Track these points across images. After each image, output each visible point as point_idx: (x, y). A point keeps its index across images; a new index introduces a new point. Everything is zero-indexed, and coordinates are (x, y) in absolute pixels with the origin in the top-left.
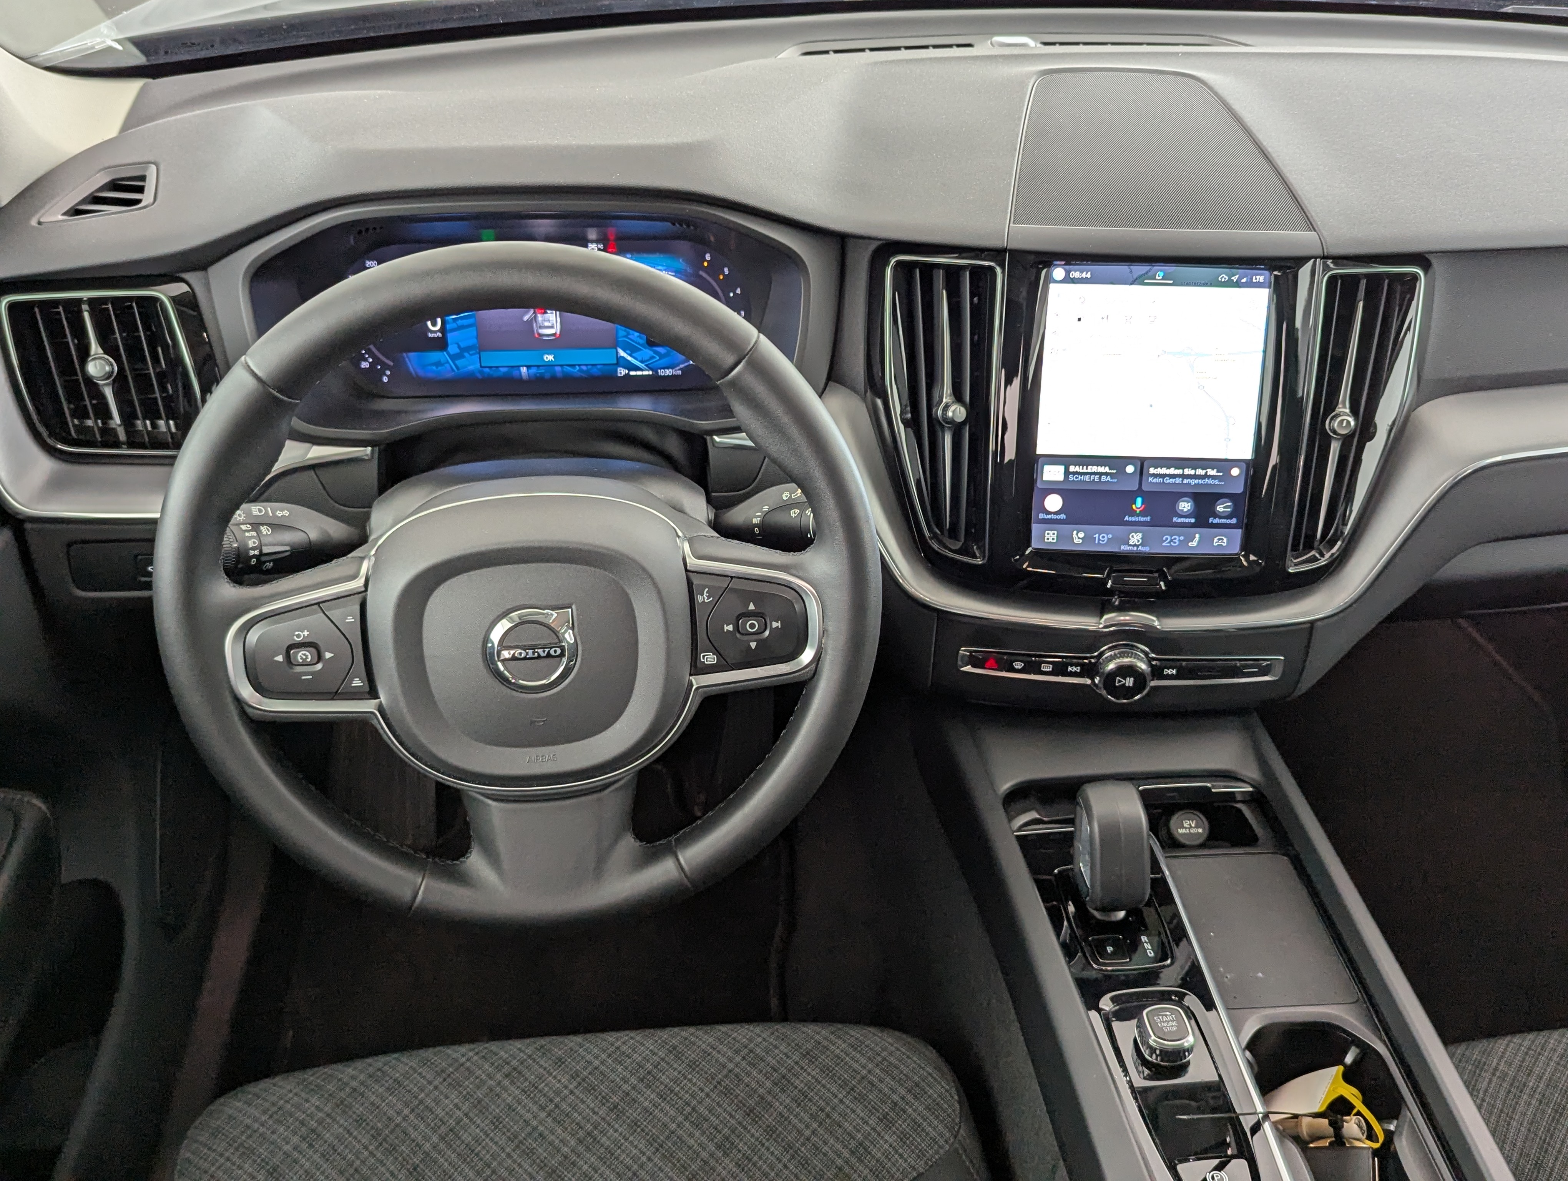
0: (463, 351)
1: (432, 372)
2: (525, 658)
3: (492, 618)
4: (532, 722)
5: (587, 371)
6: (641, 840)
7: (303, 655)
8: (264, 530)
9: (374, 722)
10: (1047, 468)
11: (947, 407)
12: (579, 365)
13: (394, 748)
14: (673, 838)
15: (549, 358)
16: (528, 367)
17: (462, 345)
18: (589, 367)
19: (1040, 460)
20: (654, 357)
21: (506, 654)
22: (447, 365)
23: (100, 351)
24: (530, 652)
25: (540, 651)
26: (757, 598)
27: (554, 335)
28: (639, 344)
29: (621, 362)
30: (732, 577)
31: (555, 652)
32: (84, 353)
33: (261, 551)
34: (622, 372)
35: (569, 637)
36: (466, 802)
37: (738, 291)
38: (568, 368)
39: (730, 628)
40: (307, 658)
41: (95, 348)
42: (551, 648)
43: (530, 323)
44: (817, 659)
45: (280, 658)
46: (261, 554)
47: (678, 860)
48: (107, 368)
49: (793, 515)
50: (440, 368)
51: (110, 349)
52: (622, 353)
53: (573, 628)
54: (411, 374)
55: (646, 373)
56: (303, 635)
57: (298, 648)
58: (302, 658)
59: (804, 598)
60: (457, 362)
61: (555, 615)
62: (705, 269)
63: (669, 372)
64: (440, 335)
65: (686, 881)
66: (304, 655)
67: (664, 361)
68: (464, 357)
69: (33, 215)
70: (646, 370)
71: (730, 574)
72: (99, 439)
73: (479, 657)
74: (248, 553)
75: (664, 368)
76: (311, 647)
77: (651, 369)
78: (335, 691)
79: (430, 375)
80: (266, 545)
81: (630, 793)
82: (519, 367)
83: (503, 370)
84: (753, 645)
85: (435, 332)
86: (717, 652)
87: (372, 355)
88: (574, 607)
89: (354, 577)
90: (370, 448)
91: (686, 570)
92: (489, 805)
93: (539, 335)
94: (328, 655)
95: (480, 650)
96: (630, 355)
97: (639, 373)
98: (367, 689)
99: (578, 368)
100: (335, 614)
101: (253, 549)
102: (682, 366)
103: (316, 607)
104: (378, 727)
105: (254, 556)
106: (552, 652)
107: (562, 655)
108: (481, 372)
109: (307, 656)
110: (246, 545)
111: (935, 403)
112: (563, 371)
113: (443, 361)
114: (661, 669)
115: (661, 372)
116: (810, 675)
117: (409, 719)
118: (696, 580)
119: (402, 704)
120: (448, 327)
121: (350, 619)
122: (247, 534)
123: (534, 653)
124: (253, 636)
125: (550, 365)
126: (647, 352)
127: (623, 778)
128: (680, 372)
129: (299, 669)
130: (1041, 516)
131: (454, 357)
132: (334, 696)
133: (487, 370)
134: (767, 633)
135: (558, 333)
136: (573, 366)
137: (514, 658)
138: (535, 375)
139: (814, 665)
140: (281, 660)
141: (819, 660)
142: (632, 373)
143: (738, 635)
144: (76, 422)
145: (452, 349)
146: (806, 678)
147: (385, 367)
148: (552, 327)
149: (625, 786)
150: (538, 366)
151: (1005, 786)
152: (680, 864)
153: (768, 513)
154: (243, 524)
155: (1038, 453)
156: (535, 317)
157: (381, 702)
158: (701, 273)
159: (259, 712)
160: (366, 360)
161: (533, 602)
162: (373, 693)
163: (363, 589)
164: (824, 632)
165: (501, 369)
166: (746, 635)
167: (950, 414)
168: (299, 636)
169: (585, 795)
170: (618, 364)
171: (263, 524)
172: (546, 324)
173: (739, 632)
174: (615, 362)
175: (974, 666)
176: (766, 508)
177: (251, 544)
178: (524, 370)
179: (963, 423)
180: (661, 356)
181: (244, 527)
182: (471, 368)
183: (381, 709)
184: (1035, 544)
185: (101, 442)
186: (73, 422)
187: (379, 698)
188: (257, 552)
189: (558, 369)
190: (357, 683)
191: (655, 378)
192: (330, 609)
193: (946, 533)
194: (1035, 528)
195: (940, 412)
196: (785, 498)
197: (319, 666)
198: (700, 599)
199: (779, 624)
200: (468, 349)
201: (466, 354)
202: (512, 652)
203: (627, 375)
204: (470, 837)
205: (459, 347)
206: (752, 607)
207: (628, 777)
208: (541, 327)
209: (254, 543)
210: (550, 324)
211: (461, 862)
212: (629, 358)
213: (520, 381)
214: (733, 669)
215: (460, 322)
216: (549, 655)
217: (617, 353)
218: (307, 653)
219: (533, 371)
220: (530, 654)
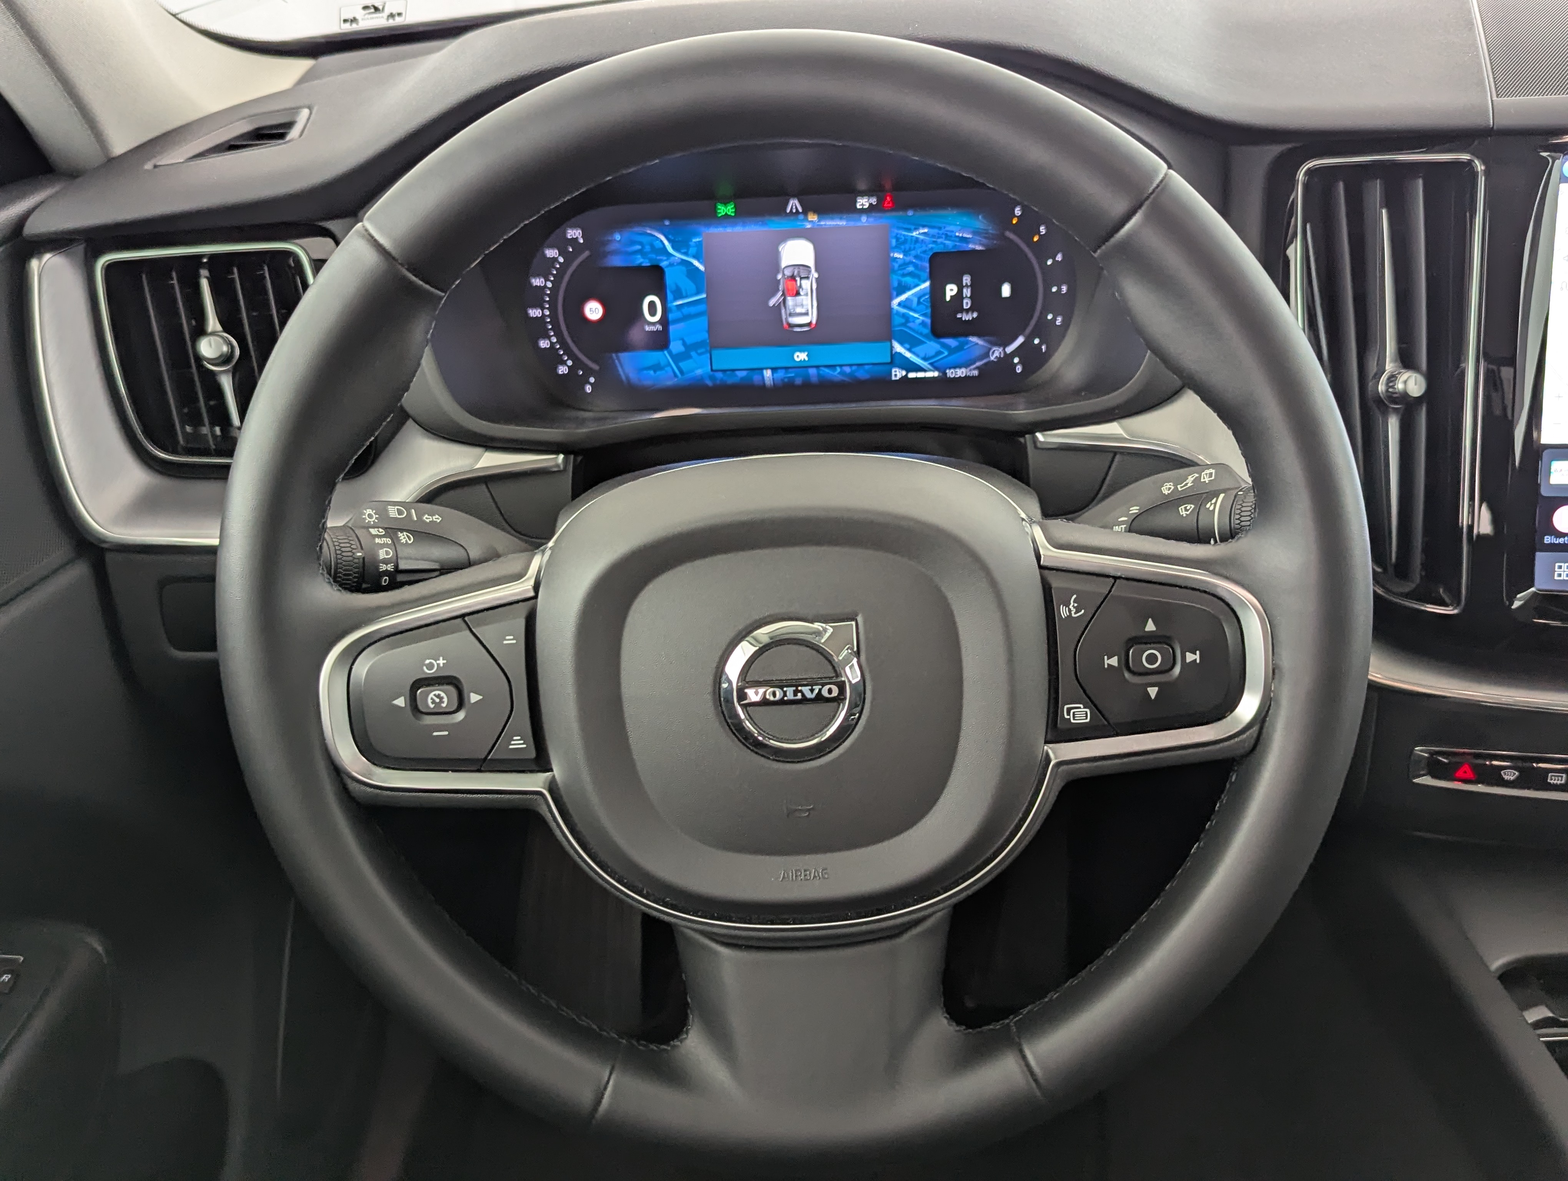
0: (690, 349)
1: (650, 378)
2: (782, 702)
3: (731, 634)
4: (791, 813)
5: (850, 375)
6: (959, 1023)
7: (435, 697)
8: (403, 537)
9: (544, 810)
10: (1556, 465)
11: (1392, 378)
12: (841, 366)
13: (572, 852)
14: (1012, 1021)
15: (801, 356)
16: (774, 370)
17: (689, 341)
18: (854, 368)
19: (1546, 454)
20: (941, 353)
21: (754, 695)
22: (668, 369)
23: (219, 328)
24: (790, 691)
25: (806, 690)
26: (1161, 613)
27: (809, 324)
28: (921, 334)
29: (897, 361)
30: (1116, 578)
31: (830, 691)
32: (200, 331)
33: (396, 566)
34: (898, 373)
35: (852, 674)
36: (681, 945)
37: (1058, 259)
38: (827, 370)
39: (1114, 661)
40: (441, 701)
41: (213, 323)
42: (823, 685)
43: (777, 308)
44: (1262, 718)
45: (400, 702)
46: (397, 571)
47: (1024, 1057)
48: (225, 349)
49: (1184, 513)
50: (658, 373)
51: (230, 324)
52: (898, 348)
53: (858, 654)
54: (622, 381)
55: (929, 374)
56: (437, 665)
57: (428, 685)
58: (433, 702)
59: (1239, 613)
60: (681, 364)
61: (830, 630)
62: (1015, 229)
63: (961, 373)
64: (660, 327)
65: (1038, 1093)
66: (438, 696)
67: (955, 358)
68: (690, 357)
69: (149, 160)
70: (930, 370)
71: (1113, 573)
72: (214, 447)
73: (708, 697)
74: (377, 568)
75: (955, 368)
76: (448, 684)
77: (936, 369)
78: (483, 757)
79: (647, 383)
80: (406, 558)
81: (940, 940)
82: (762, 369)
83: (742, 374)
84: (1153, 692)
85: (654, 324)
86: (1091, 703)
87: (572, 356)
88: (860, 619)
89: (518, 576)
90: (561, 456)
91: (1041, 567)
92: (716, 953)
93: (790, 325)
94: (474, 698)
95: (710, 689)
96: (909, 350)
97: (921, 375)
98: (533, 754)
99: (838, 369)
100: (486, 632)
101: (386, 561)
102: (978, 364)
103: (459, 620)
104: (548, 817)
105: (386, 573)
106: (825, 693)
107: (839, 699)
108: (712, 378)
109: (441, 698)
110: (375, 556)
111: (1371, 375)
112: (819, 375)
113: (663, 363)
114: (1000, 728)
115: (951, 373)
116: (1248, 745)
117: (594, 799)
118: (1057, 582)
119: (586, 777)
120: (671, 316)
121: (509, 640)
122: (377, 540)
123: (795, 694)
124: (362, 667)
125: (803, 367)
126: (932, 346)
127: (930, 916)
128: (976, 373)
129: (429, 720)
130: (1548, 540)
131: (677, 358)
132: (481, 765)
133: (719, 375)
134: (1177, 670)
135: (814, 322)
136: (832, 367)
137: (765, 702)
138: (782, 380)
139: (1255, 729)
140: (403, 705)
141: (1263, 721)
142: (912, 375)
143: (1127, 675)
144: (188, 429)
145: (676, 346)
146: (1241, 751)
147: (589, 372)
148: (806, 314)
149: (930, 931)
150: (786, 368)
151: (1497, 963)
152: (1028, 1065)
153: (1138, 516)
154: (373, 527)
155: (1544, 440)
156: (784, 301)
157: (554, 776)
158: (1008, 234)
159: (369, 789)
160: (564, 363)
161: (795, 609)
162: (541, 763)
163: (532, 594)
164: (1274, 672)
165: (738, 373)
166: (1140, 674)
167: (1400, 386)
168: (430, 667)
169: (874, 940)
170: (892, 363)
171: (402, 530)
172: (799, 310)
173: (1128, 669)
174: (889, 360)
175: (1434, 777)
176: (1135, 510)
177: (382, 554)
178: (768, 374)
179: (1419, 400)
180: (952, 351)
181: (374, 531)
182: (699, 372)
183: (553, 788)
184: (1541, 584)
185: (215, 450)
186: (183, 428)
187: (551, 770)
188: (390, 567)
189: (812, 372)
190: (517, 743)
191: (944, 380)
192: (478, 625)
193: (1391, 570)
194: (1541, 558)
195: (1381, 388)
196: (1166, 492)
197: (461, 716)
198: (1064, 612)
199: (1197, 657)
200: (695, 346)
201: (693, 354)
202: (761, 691)
203: (905, 378)
204: (686, 1005)
205: (684, 344)
206: (1150, 626)
207: (939, 914)
208: (791, 315)
209: (387, 553)
210: (803, 311)
211: (674, 1047)
212: (908, 355)
213: (763, 387)
214: (1117, 735)
215: (686, 310)
216: (819, 698)
217: (892, 347)
218: (443, 694)
219: (780, 374)
220: (790, 696)
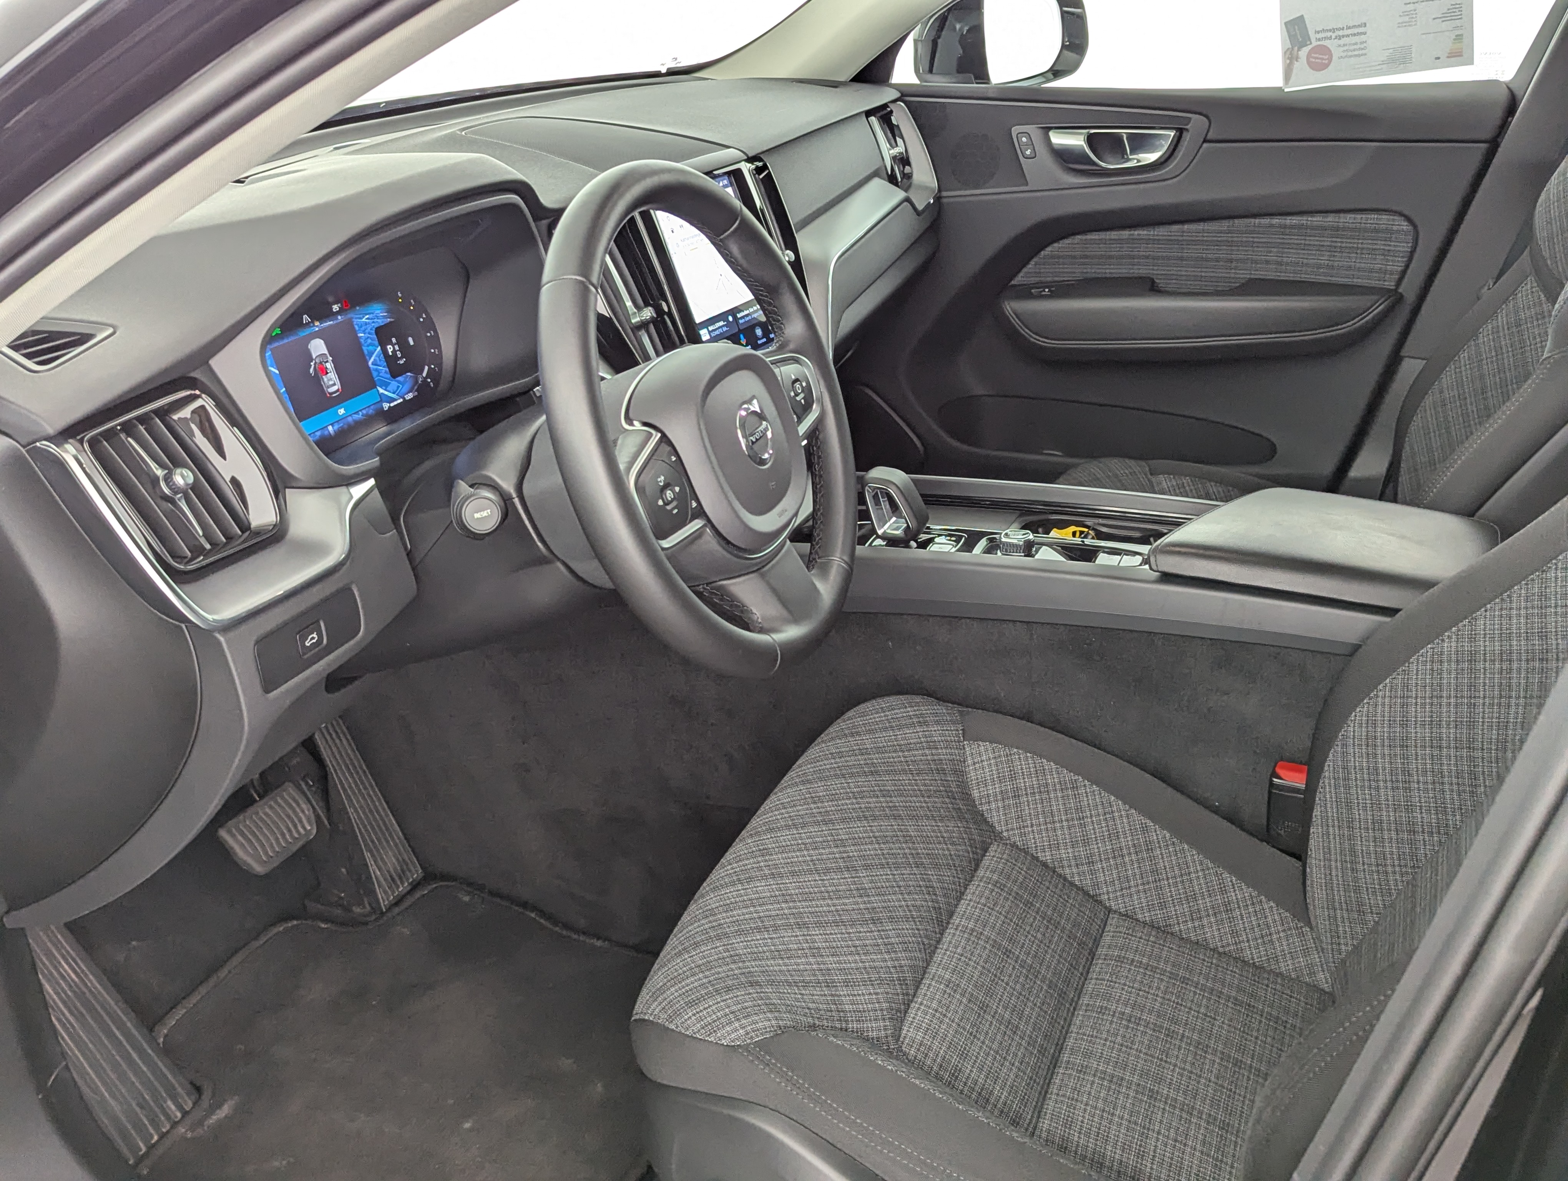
5: (366, 413)
12: (360, 411)
15: (341, 412)
16: (332, 424)
20: (399, 387)
27: (338, 390)
28: (387, 379)
29: (384, 399)
34: (386, 406)
37: (424, 316)
38: (356, 416)
43: (321, 385)
52: (381, 391)
55: (399, 401)
62: (402, 305)
63: (410, 396)
67: (405, 388)
70: (398, 399)
75: (407, 394)
77: (400, 397)
82: (326, 427)
83: (319, 433)
93: (330, 394)
96: (386, 390)
97: (395, 403)
99: (360, 414)
102: (415, 388)
112: (353, 420)
115: (407, 398)
125: (344, 418)
126: (394, 384)
128: (416, 394)
135: (340, 387)
136: (357, 413)
138: (338, 429)
142: (392, 405)
148: (334, 384)
150: (338, 422)
156: (322, 380)
158: (400, 309)
165: (317, 433)
170: (381, 401)
172: (331, 383)
178: (330, 428)
180: (403, 384)
189: (350, 419)
191: (405, 403)
203: (390, 407)
208: (328, 387)
210: (333, 382)
212: (386, 393)
213: (331, 439)
217: (378, 391)
219: (336, 427)
